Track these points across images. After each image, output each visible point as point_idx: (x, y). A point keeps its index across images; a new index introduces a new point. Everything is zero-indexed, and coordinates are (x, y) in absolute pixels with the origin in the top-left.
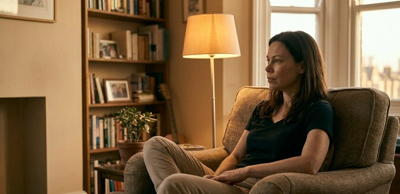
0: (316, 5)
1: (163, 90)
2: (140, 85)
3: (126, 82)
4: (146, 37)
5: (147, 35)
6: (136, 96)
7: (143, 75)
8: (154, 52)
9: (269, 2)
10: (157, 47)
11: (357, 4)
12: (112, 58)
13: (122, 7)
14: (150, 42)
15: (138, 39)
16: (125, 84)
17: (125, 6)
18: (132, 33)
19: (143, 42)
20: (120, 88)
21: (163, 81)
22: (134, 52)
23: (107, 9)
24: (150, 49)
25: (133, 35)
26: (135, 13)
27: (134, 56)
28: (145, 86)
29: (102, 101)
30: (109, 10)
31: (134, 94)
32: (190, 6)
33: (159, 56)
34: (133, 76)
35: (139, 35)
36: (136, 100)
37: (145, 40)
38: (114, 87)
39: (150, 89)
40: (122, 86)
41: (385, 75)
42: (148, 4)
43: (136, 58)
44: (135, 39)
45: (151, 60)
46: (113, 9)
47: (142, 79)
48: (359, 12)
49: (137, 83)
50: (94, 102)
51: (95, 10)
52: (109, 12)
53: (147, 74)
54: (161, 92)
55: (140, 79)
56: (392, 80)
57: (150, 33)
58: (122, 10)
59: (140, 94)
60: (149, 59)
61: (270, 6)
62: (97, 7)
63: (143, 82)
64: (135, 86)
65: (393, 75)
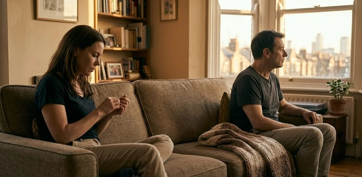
0: (252, 9)
1: (146, 70)
2: (130, 66)
3: (120, 64)
4: (134, 32)
5: (135, 30)
6: (127, 74)
7: (131, 59)
8: (140, 43)
9: (220, 7)
10: (142, 39)
11: (281, 9)
12: (111, 47)
13: (118, 10)
14: (137, 35)
15: (129, 33)
16: (119, 66)
17: (121, 9)
18: (125, 29)
19: (132, 35)
20: (116, 68)
21: (146, 64)
22: (126, 42)
23: (109, 12)
24: (137, 40)
25: (126, 30)
26: (127, 15)
27: (126, 45)
28: (133, 67)
29: (105, 78)
30: (111, 13)
31: (126, 73)
32: (165, 9)
33: (143, 45)
34: (123, 60)
35: (130, 30)
36: (127, 77)
37: (133, 33)
38: (113, 68)
39: (136, 69)
40: (118, 67)
41: (301, 57)
42: (136, 8)
43: (127, 47)
44: (127, 33)
45: (137, 48)
46: (113, 12)
47: (131, 61)
48: (283, 14)
49: (128, 65)
50: (100, 79)
51: (102, 13)
52: (110, 14)
53: (134, 59)
54: (145, 71)
55: (129, 62)
56: (307, 60)
57: (137, 29)
58: (118, 13)
59: (131, 73)
60: (136, 48)
61: (220, 10)
62: (103, 11)
63: (131, 64)
64: (126, 67)
65: (307, 57)
